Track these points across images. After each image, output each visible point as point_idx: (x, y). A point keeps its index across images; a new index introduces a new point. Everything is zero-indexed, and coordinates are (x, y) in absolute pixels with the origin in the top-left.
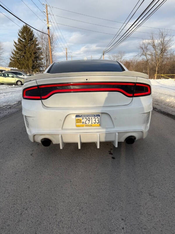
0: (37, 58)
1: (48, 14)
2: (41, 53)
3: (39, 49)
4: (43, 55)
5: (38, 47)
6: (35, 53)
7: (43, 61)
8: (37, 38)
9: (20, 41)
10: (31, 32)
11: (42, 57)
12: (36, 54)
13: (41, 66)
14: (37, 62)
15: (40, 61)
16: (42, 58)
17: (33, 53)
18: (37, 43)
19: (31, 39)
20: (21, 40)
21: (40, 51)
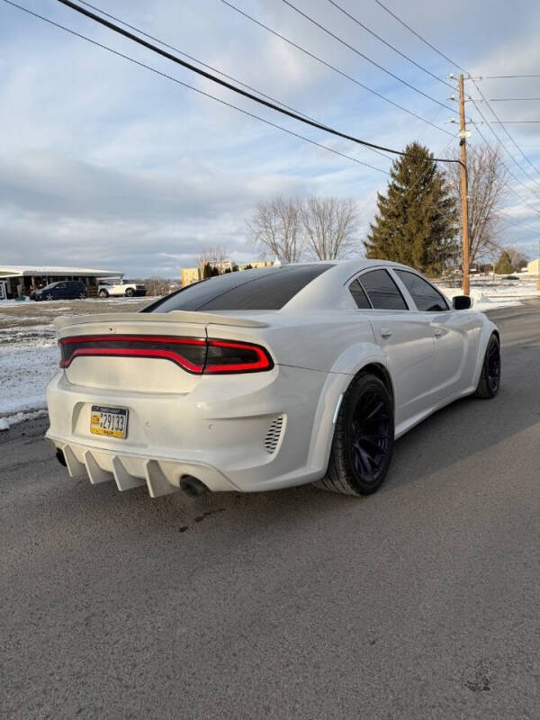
0: (439, 231)
1: (463, 103)
2: (455, 216)
3: (448, 204)
4: (458, 220)
5: (444, 198)
6: (433, 219)
7: (457, 238)
8: (444, 174)
9: (393, 190)
10: (428, 159)
11: (455, 226)
12: (436, 221)
13: (450, 255)
14: (439, 244)
15: (449, 240)
16: (456, 231)
17: (427, 219)
18: (442, 188)
19: (427, 180)
20: (397, 188)
21: (451, 211)
